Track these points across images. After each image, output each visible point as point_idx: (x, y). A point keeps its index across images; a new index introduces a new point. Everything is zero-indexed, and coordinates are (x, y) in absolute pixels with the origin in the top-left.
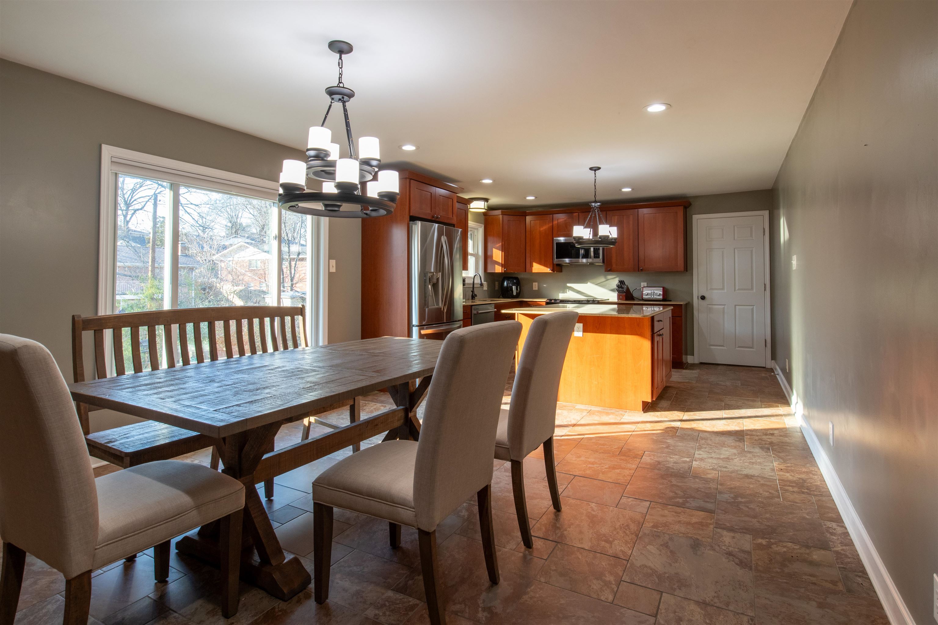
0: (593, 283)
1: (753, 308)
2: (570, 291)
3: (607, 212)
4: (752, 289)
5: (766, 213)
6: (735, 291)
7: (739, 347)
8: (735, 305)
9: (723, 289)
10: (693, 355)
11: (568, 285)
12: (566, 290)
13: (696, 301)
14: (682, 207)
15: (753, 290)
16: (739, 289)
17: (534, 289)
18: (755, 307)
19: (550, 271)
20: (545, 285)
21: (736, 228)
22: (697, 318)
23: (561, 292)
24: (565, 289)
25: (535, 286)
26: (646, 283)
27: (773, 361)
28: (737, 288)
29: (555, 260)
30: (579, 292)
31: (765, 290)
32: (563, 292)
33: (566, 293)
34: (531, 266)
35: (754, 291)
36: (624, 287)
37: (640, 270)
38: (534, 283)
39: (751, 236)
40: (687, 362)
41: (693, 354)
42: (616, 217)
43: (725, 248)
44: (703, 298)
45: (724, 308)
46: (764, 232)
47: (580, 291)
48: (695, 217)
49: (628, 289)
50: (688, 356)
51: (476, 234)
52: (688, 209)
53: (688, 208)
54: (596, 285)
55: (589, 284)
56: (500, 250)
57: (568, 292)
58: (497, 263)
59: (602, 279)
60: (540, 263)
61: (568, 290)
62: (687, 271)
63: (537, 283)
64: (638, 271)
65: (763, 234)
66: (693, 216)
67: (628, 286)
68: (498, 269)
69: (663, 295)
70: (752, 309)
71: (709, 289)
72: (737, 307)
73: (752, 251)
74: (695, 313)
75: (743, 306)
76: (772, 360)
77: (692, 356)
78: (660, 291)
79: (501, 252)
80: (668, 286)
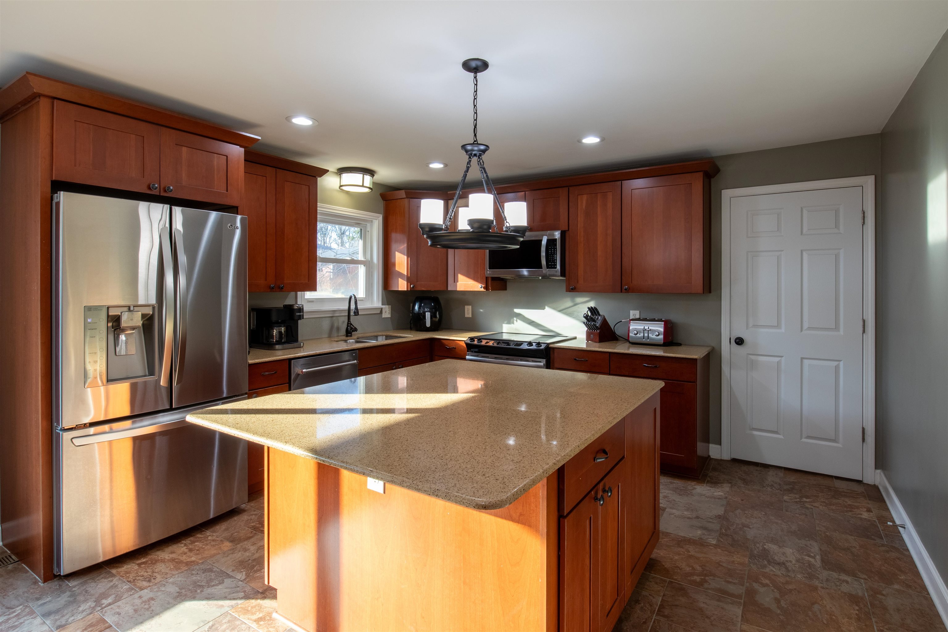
0: (554, 309)
1: (839, 364)
2: (518, 320)
3: (571, 188)
4: (837, 328)
5: (869, 182)
6: (801, 331)
7: (808, 437)
8: (802, 359)
9: (778, 326)
10: (720, 444)
11: (517, 311)
12: (512, 320)
13: (726, 347)
14: (701, 174)
15: (839, 331)
16: (809, 328)
17: (466, 316)
18: (841, 364)
19: (482, 289)
20: (481, 310)
21: (805, 212)
22: (729, 378)
23: (506, 322)
24: (510, 317)
25: (468, 311)
26: (638, 312)
27: (878, 471)
28: (806, 326)
29: (487, 271)
30: (531, 323)
31: (864, 331)
32: (509, 323)
33: (513, 323)
34: (455, 280)
35: (842, 332)
36: (598, 318)
37: (623, 290)
38: (466, 307)
39: (837, 226)
40: (709, 456)
41: (719, 442)
42: (585, 197)
43: (782, 251)
44: (740, 341)
45: (779, 363)
46: (864, 219)
47: (533, 322)
48: (727, 194)
49: (605, 322)
50: (711, 445)
51: (368, 229)
52: (712, 180)
53: (714, 177)
54: (560, 311)
55: (548, 310)
56: (404, 254)
57: (515, 321)
58: (400, 275)
59: (568, 303)
60: (468, 276)
61: (515, 319)
62: (710, 292)
63: (470, 307)
64: (621, 292)
65: (861, 221)
66: (722, 191)
67: (604, 316)
68: (402, 285)
69: (666, 333)
70: (837, 368)
71: (751, 325)
72: (806, 362)
73: (837, 257)
74: (725, 368)
75: (817, 361)
76: (876, 468)
77: (718, 446)
78: (660, 327)
79: (406, 257)
80: (676, 317)
